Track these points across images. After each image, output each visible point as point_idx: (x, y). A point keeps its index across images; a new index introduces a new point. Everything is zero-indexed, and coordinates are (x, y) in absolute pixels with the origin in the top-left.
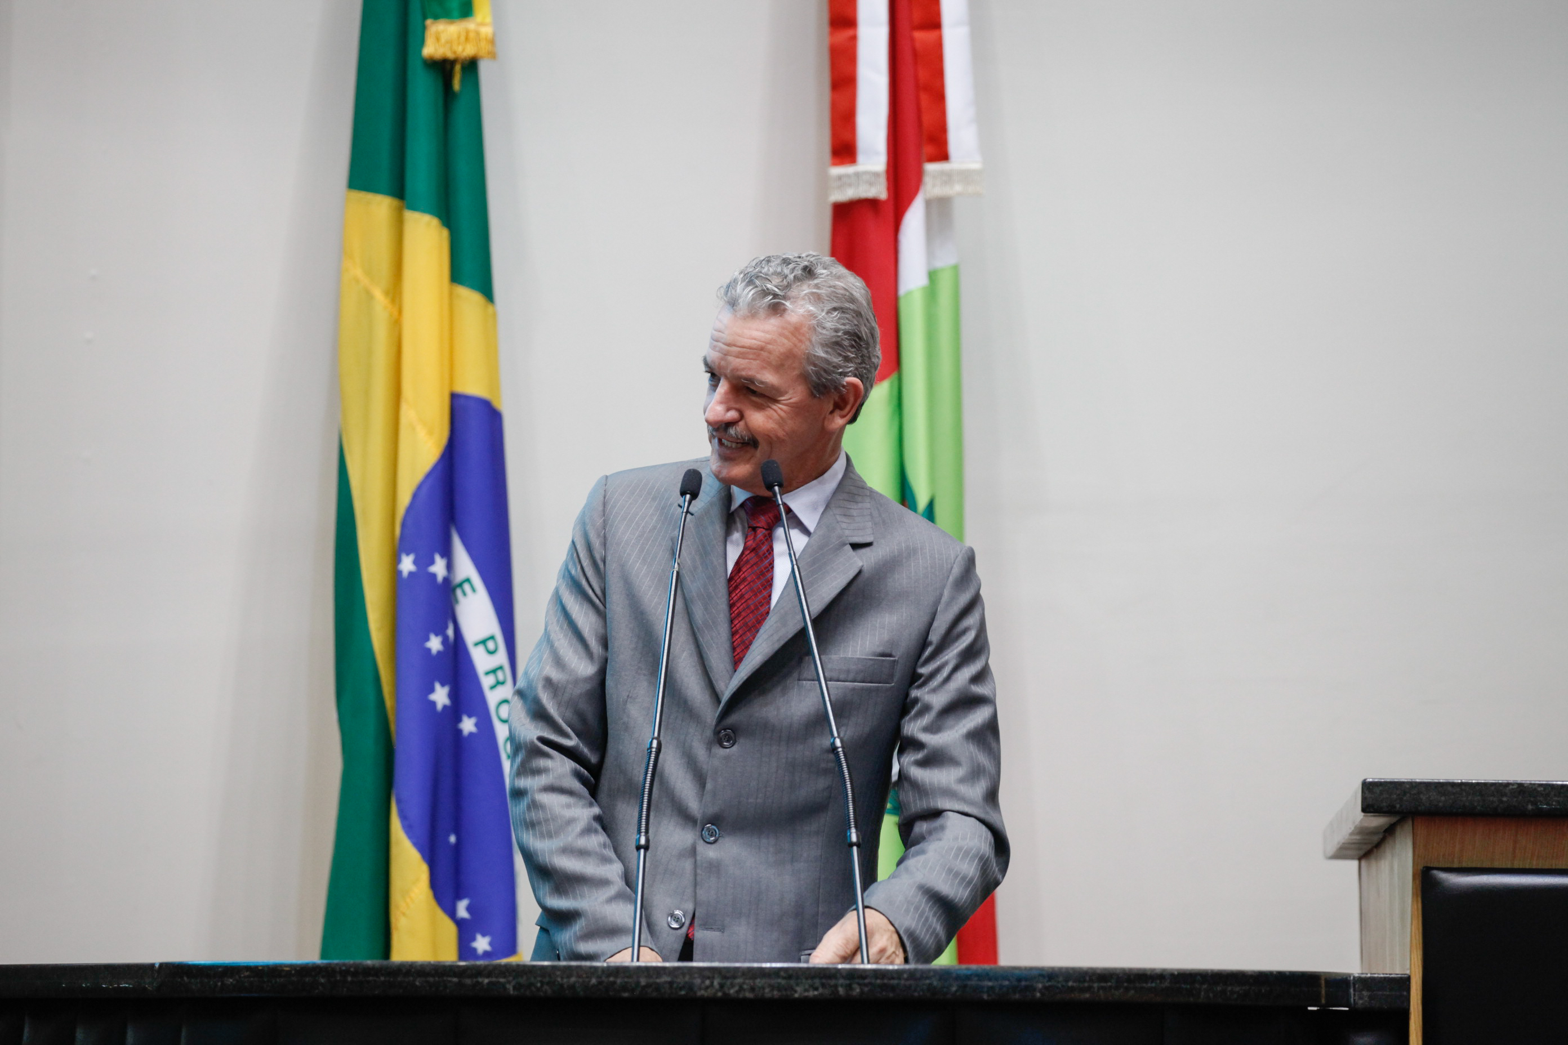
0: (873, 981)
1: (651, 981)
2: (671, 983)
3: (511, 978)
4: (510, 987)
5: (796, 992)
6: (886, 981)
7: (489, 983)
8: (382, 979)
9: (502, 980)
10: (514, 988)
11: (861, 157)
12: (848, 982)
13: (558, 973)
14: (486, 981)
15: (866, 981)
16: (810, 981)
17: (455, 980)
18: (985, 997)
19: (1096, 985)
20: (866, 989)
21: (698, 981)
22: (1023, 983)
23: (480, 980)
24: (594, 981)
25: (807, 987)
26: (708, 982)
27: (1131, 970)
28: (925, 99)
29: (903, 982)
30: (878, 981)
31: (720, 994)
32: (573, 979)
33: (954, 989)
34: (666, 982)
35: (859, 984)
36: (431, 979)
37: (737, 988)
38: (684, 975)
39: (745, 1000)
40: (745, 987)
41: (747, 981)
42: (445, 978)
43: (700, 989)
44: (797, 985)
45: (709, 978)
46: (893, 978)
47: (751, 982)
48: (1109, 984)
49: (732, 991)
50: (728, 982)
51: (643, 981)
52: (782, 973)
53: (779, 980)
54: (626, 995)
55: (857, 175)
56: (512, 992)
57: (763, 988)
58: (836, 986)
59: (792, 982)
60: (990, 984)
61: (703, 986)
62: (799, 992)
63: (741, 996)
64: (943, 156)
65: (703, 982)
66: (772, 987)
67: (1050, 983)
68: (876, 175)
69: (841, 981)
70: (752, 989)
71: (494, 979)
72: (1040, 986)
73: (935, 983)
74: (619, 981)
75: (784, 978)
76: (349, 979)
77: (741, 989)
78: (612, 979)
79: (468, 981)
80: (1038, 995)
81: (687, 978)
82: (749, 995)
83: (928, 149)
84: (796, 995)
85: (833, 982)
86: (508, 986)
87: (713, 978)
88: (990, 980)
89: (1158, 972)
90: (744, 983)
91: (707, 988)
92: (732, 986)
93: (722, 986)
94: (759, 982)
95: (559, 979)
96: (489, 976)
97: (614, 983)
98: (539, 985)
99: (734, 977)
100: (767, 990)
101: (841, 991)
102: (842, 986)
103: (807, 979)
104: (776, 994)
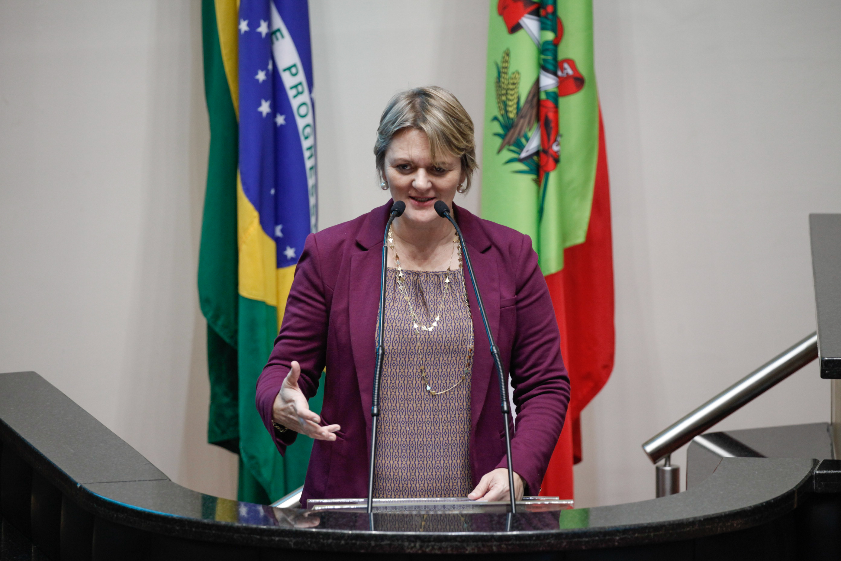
0: (514, 542)
1: (378, 543)
2: (390, 545)
3: (292, 538)
5: (467, 550)
6: (522, 542)
7: (278, 541)
8: (214, 532)
9: (287, 539)
10: (295, 544)
12: (498, 543)
13: (321, 536)
14: (277, 539)
15: (510, 542)
16: (475, 544)
17: (258, 537)
18: (584, 547)
19: (652, 534)
20: (510, 547)
21: (406, 544)
22: (607, 537)
23: (273, 538)
24: (343, 542)
25: (473, 547)
26: (412, 545)
27: (674, 521)
29: (532, 542)
30: (518, 542)
31: (420, 552)
32: (330, 541)
33: (564, 544)
34: (387, 544)
35: (506, 544)
36: (243, 535)
37: (430, 548)
38: (398, 540)
39: (436, 555)
40: (436, 547)
41: (437, 544)
42: (252, 536)
43: (408, 548)
44: (468, 546)
45: (413, 542)
46: (527, 540)
47: (439, 544)
48: (661, 532)
49: (427, 550)
50: (426, 544)
51: (373, 543)
52: (458, 539)
53: (457, 543)
54: (362, 551)
56: (293, 546)
57: (447, 548)
58: (491, 546)
59: (465, 545)
60: (587, 539)
61: (410, 547)
62: (469, 550)
63: (433, 552)
65: (410, 544)
66: (452, 547)
67: (624, 536)
69: (495, 543)
70: (440, 548)
71: (282, 538)
72: (618, 538)
73: (552, 542)
74: (358, 543)
75: (459, 542)
76: (194, 529)
77: (433, 548)
78: (354, 541)
79: (266, 538)
80: (616, 544)
81: (400, 542)
82: (437, 552)
84: (467, 552)
85: (489, 544)
86: (290, 543)
87: (416, 542)
88: (586, 537)
89: (691, 520)
90: (435, 545)
91: (412, 548)
92: (428, 547)
93: (421, 547)
94: (444, 544)
95: (322, 540)
96: (278, 536)
97: (355, 544)
98: (309, 543)
100: (449, 549)
101: (495, 549)
102: (495, 546)
103: (473, 542)
104: (455, 552)
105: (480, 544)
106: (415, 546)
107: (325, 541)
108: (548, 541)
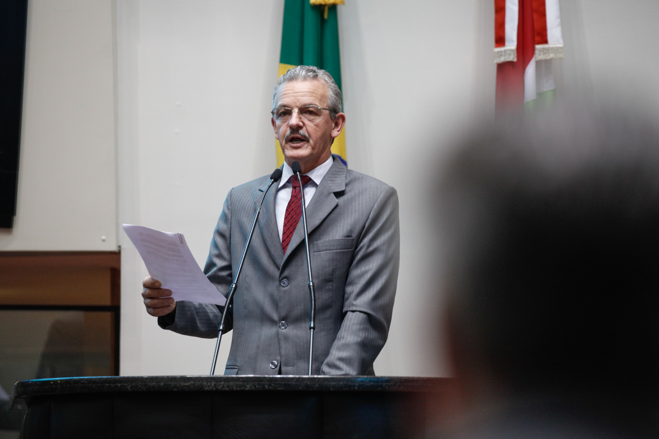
0: (280, 382)
3: (129, 384)
4: (129, 387)
5: (247, 387)
6: (286, 382)
7: (121, 386)
8: (80, 385)
9: (126, 384)
10: (131, 388)
11: (507, 43)
12: (269, 383)
13: (148, 381)
14: (119, 385)
15: (278, 382)
16: (253, 383)
17: (108, 385)
18: (332, 389)
20: (277, 386)
23: (117, 384)
24: (162, 384)
25: (251, 385)
26: (209, 384)
28: (535, 16)
29: (294, 383)
30: (283, 383)
31: (214, 389)
32: (154, 383)
33: (317, 386)
35: (274, 384)
36: (98, 385)
37: (221, 386)
38: (199, 381)
39: (226, 391)
40: (225, 385)
41: (226, 383)
42: (104, 384)
43: (206, 387)
44: (247, 384)
45: (210, 382)
46: (289, 381)
47: (227, 383)
49: (219, 388)
50: (218, 384)
52: (241, 380)
53: (240, 383)
54: (175, 390)
55: (505, 51)
56: (129, 389)
58: (264, 385)
60: (334, 383)
61: (207, 385)
62: (248, 387)
63: (223, 389)
64: (545, 41)
65: (207, 384)
68: (512, 50)
69: (267, 383)
70: (228, 386)
71: (123, 384)
73: (308, 383)
74: (172, 384)
75: (241, 381)
77: (223, 386)
78: (169, 383)
79: (112, 385)
81: (200, 382)
82: (227, 389)
83: (537, 39)
84: (247, 389)
85: (263, 383)
86: (128, 387)
87: (212, 382)
88: (334, 382)
90: (225, 384)
91: (209, 386)
92: (220, 385)
93: (215, 385)
94: (231, 383)
95: (148, 383)
96: (120, 383)
97: (170, 385)
98: (140, 386)
99: (221, 381)
100: (234, 387)
101: (267, 387)
102: (267, 384)
103: (251, 382)
104: (238, 389)
105: (256, 383)
106: (211, 385)
107: (151, 384)
108: (305, 383)
